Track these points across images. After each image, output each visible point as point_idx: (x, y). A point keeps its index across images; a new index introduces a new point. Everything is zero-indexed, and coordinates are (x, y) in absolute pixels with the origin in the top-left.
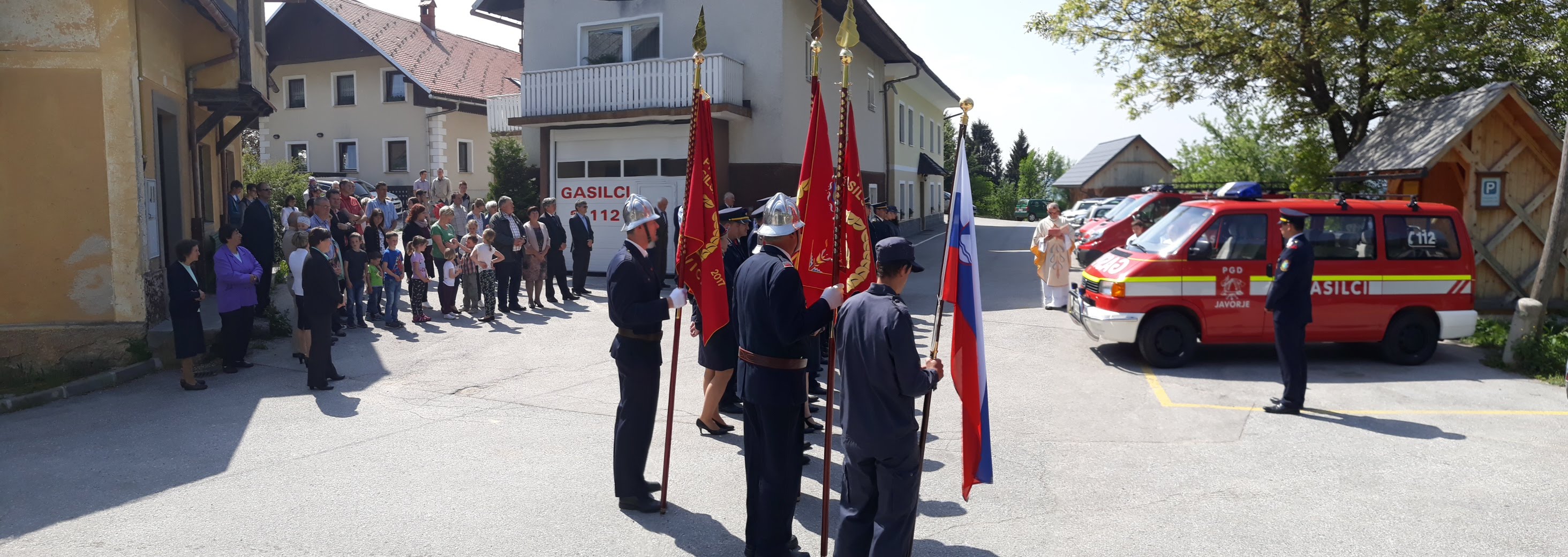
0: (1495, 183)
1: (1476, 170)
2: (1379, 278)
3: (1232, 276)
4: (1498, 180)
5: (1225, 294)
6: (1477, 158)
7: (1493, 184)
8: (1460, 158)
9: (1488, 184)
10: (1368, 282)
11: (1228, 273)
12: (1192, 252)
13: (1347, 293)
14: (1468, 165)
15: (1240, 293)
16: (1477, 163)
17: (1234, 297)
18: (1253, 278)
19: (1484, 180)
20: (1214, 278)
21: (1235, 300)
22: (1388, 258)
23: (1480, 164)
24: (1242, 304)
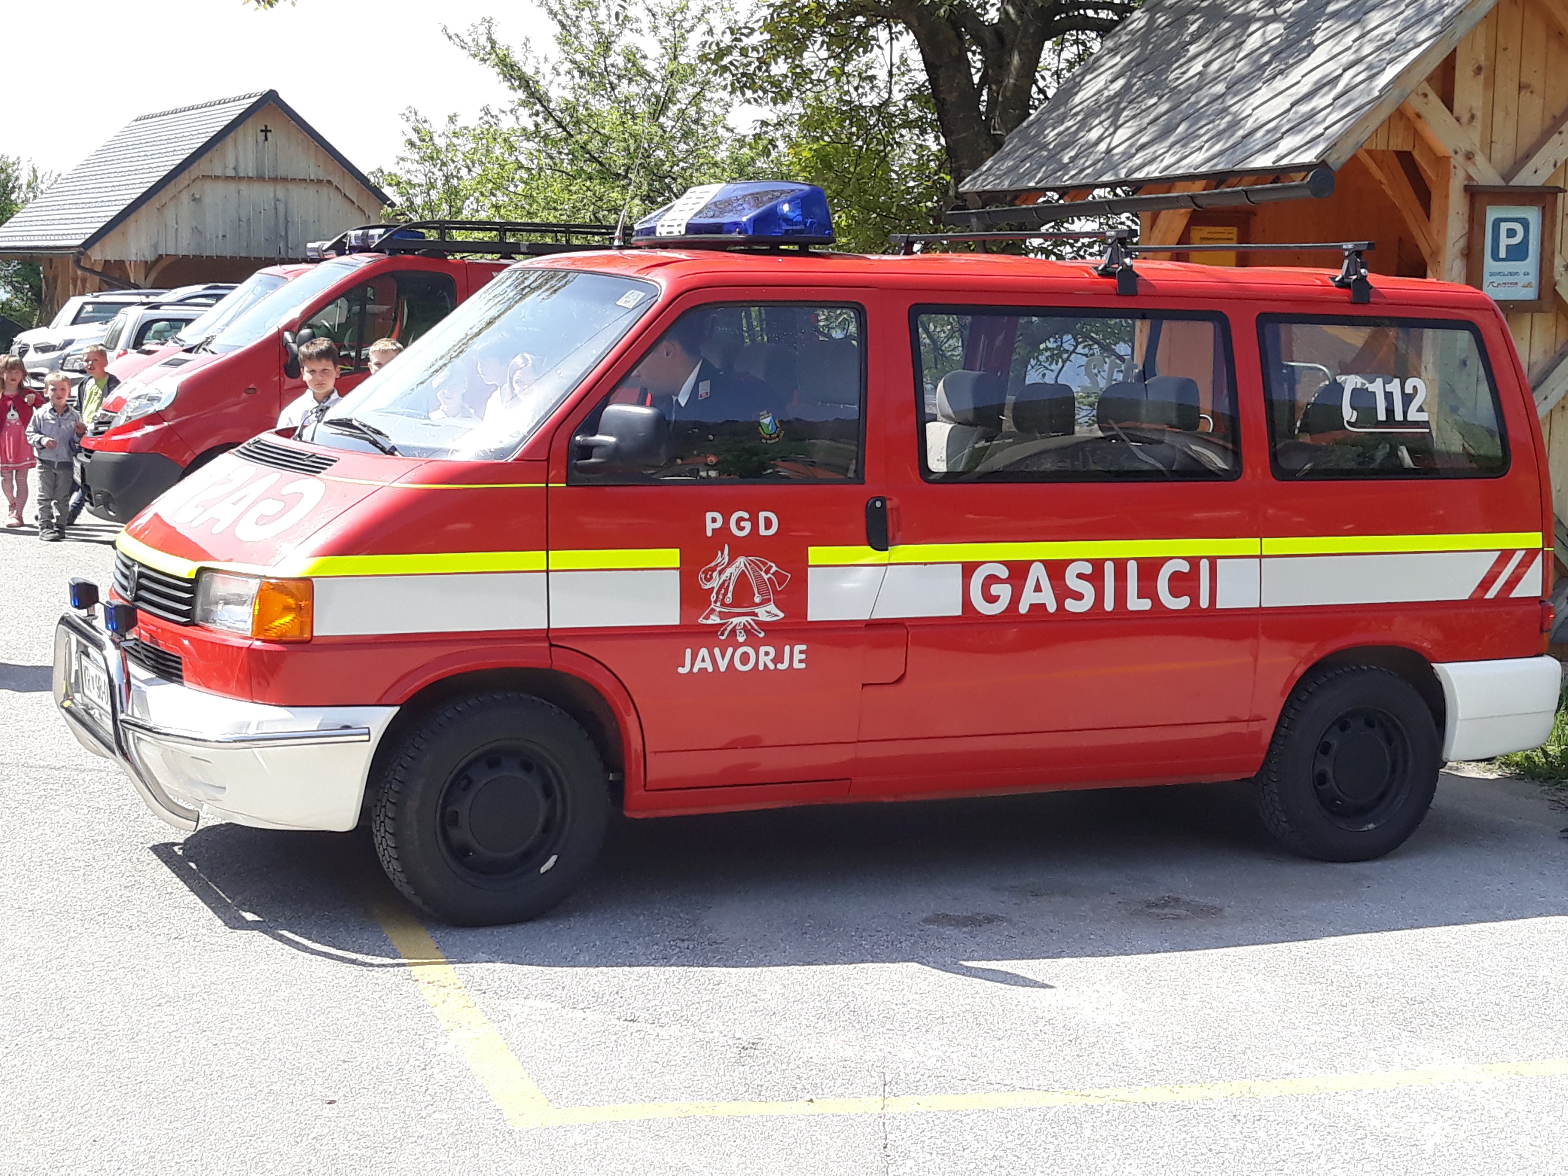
0: (1525, 223)
1: (1469, 177)
2: (1249, 545)
3: (739, 548)
4: (1532, 215)
5: (715, 620)
6: (1470, 139)
7: (1518, 227)
8: (1417, 136)
9: (1504, 226)
10: (1213, 561)
11: (723, 533)
12: (587, 451)
13: (1146, 604)
14: (1442, 162)
15: (769, 613)
16: (1469, 156)
17: (747, 630)
18: (816, 554)
19: (1492, 213)
20: (671, 557)
21: (753, 641)
22: (1281, 473)
23: (1480, 159)
24: (778, 659)
